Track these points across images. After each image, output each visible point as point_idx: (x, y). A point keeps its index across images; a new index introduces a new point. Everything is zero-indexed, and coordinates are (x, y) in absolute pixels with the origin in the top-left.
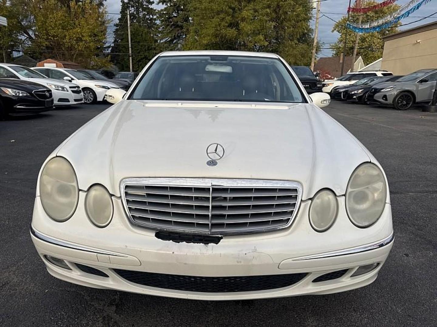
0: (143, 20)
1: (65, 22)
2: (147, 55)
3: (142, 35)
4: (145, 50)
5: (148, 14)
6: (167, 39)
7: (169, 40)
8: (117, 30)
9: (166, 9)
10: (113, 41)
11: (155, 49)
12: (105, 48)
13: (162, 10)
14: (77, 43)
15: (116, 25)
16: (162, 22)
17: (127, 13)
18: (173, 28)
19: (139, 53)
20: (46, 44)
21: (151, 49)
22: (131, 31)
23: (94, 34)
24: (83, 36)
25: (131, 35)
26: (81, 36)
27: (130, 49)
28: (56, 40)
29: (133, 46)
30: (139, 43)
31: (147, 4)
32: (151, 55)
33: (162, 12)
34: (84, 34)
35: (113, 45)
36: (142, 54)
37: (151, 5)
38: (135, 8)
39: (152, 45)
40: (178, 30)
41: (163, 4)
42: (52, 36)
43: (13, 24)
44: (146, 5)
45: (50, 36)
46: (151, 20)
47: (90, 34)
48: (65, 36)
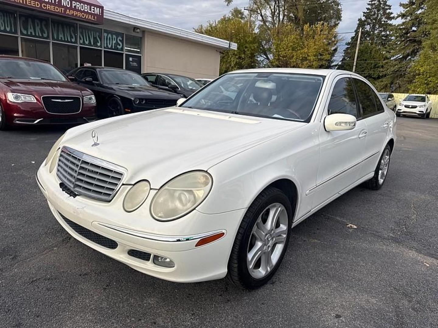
0: (377, 37)
1: (295, 44)
2: (371, 74)
3: (371, 53)
4: (371, 68)
5: (385, 30)
6: (399, 55)
7: (401, 57)
8: (347, 48)
9: (403, 23)
10: (341, 59)
11: (382, 67)
12: (332, 66)
13: (399, 25)
14: (302, 62)
15: (348, 44)
16: (397, 38)
17: (359, 31)
18: (408, 43)
19: (363, 71)
20: (276, 64)
21: (378, 67)
22: (359, 50)
23: (320, 54)
24: (308, 56)
25: (358, 53)
26: (307, 56)
27: (354, 67)
28: (285, 60)
29: (358, 64)
30: (366, 61)
31: (386, 20)
32: (376, 73)
33: (398, 27)
34: (310, 54)
35: (340, 63)
36: (366, 73)
37: (391, 20)
38: (371, 25)
39: (379, 63)
40: (414, 46)
41: (402, 18)
42: (282, 57)
43: (255, 48)
44: (384, 21)
45: (281, 56)
46: (387, 36)
47: (315, 53)
48: (293, 57)
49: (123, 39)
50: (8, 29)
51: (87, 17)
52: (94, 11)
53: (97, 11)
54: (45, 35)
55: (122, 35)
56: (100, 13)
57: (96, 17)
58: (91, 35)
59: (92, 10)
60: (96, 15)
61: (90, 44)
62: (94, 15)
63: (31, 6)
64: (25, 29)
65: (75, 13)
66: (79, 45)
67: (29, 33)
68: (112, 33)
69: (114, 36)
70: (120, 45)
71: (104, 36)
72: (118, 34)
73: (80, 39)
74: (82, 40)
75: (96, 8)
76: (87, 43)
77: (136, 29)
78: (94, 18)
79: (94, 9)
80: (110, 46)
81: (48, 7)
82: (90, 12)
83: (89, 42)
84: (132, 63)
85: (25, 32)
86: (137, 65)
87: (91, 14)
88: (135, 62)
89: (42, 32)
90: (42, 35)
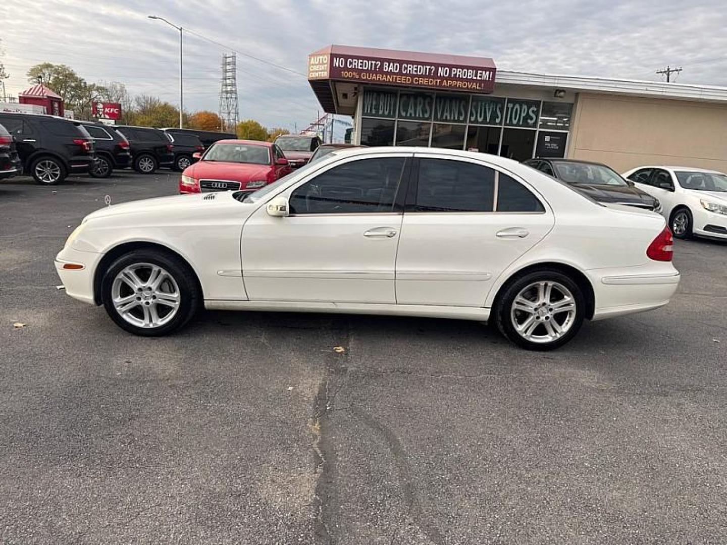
49: (538, 111)
50: (386, 113)
51: (470, 87)
52: (481, 77)
53: (486, 75)
54: (426, 116)
55: (537, 104)
56: (489, 78)
57: (483, 85)
58: (489, 109)
59: (479, 75)
60: (484, 81)
61: (484, 122)
62: (481, 82)
63: (401, 83)
64: (404, 111)
65: (454, 83)
66: (468, 124)
67: (408, 115)
68: (521, 102)
69: (525, 107)
70: (532, 119)
71: (508, 108)
72: (530, 104)
73: (472, 115)
74: (474, 117)
75: (484, 72)
76: (480, 120)
77: (558, 92)
78: (480, 86)
79: (481, 73)
80: (515, 122)
81: (421, 81)
82: (475, 78)
83: (483, 119)
84: (549, 145)
85: (403, 114)
86: (557, 148)
87: (476, 81)
88: (555, 143)
89: (424, 112)
90: (423, 114)
